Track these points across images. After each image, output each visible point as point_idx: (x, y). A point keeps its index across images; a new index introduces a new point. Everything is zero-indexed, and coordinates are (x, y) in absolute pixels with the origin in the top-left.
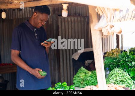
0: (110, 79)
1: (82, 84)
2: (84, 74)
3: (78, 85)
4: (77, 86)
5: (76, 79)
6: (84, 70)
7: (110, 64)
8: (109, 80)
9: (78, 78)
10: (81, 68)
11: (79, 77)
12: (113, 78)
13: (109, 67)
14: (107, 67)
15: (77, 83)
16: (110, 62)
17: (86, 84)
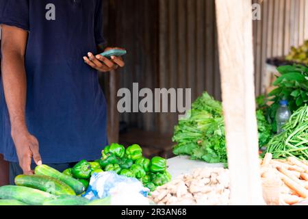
0: (288, 140)
1: (201, 146)
2: (208, 116)
3: (186, 150)
4: (185, 154)
5: (181, 131)
6: (209, 103)
7: (294, 89)
8: (283, 144)
9: (190, 129)
10: (202, 95)
11: (192, 124)
12: (299, 137)
13: (290, 98)
14: (284, 98)
15: (184, 142)
16: (292, 81)
17: (212, 148)
